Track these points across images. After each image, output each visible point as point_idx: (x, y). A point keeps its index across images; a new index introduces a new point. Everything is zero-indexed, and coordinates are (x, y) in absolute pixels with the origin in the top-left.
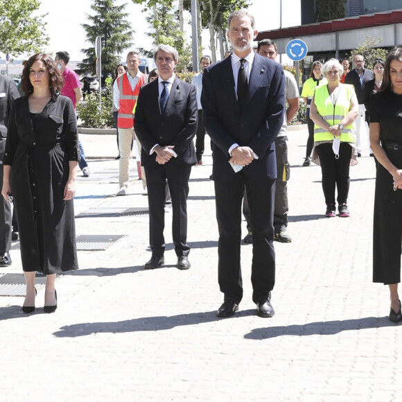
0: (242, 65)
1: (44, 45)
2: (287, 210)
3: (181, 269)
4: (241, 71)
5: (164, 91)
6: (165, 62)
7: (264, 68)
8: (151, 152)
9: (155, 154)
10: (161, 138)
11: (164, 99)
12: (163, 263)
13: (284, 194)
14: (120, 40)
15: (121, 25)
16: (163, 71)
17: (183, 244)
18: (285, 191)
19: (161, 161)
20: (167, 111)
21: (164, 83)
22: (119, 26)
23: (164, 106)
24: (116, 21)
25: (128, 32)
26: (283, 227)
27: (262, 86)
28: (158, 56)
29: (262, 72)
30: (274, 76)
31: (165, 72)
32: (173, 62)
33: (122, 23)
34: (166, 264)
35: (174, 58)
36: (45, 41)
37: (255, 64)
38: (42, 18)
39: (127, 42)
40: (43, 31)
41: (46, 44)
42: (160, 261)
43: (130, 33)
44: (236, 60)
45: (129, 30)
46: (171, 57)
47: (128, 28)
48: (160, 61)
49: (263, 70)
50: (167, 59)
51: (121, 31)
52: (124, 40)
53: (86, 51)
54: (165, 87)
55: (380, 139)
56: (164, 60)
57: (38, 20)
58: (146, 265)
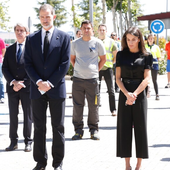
0: (47, 34)
1: (7, 21)
2: (98, 121)
3: (26, 152)
4: (46, 38)
5: (20, 50)
6: (20, 32)
7: (59, 36)
8: (11, 84)
9: (13, 85)
10: (17, 76)
11: (19, 54)
12: (17, 148)
13: (96, 112)
14: (59, 18)
15: (60, 9)
16: (19, 37)
17: (28, 138)
18: (97, 110)
19: (16, 89)
20: (20, 61)
21: (20, 45)
22: (58, 9)
23: (19, 58)
24: (57, 6)
25: (64, 13)
26: (96, 131)
27: (57, 46)
28: (16, 29)
29: (57, 39)
30: (64, 40)
31: (20, 38)
32: (25, 33)
33: (60, 7)
34: (19, 149)
35: (26, 30)
36: (7, 19)
37: (54, 34)
38: (5, 3)
39: (64, 20)
40: (6, 12)
41: (8, 21)
42: (15, 147)
43: (65, 14)
44: (44, 31)
45: (65, 12)
46: (24, 29)
47: (64, 11)
48: (17, 32)
49: (58, 38)
50: (21, 31)
51: (59, 13)
52: (61, 19)
53: (36, 25)
54: (20, 47)
55: (121, 77)
56: (20, 31)
57: (3, 4)
58: (6, 149)
